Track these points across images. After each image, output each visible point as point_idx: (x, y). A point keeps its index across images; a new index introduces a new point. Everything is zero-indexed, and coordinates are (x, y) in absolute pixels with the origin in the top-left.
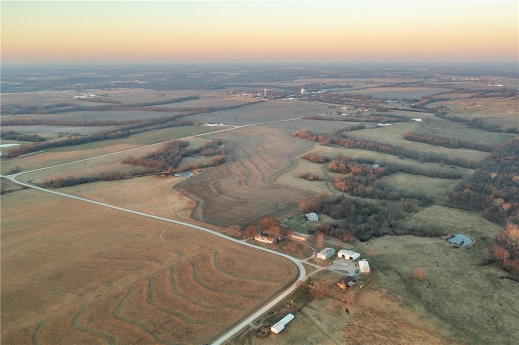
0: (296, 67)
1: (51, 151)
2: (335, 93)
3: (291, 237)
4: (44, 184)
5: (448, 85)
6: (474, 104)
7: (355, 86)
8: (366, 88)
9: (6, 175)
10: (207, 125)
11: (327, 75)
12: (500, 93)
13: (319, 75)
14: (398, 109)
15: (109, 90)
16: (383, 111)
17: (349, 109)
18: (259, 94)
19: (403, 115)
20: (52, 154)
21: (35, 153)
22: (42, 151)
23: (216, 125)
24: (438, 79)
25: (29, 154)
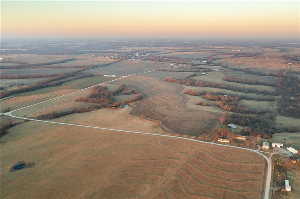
0: (114, 41)
1: (18, 96)
2: (158, 56)
3: (235, 138)
4: (38, 117)
5: (212, 50)
6: (237, 61)
7: (161, 52)
8: (169, 52)
9: (3, 113)
10: (105, 76)
11: (137, 45)
12: (245, 55)
13: (134, 45)
14: (200, 64)
15: (6, 55)
16: (194, 65)
17: (175, 65)
18: (112, 57)
19: (208, 67)
20: (22, 97)
21: (9, 97)
22: (13, 96)
23: (111, 76)
24: (202, 48)
25: (5, 98)
